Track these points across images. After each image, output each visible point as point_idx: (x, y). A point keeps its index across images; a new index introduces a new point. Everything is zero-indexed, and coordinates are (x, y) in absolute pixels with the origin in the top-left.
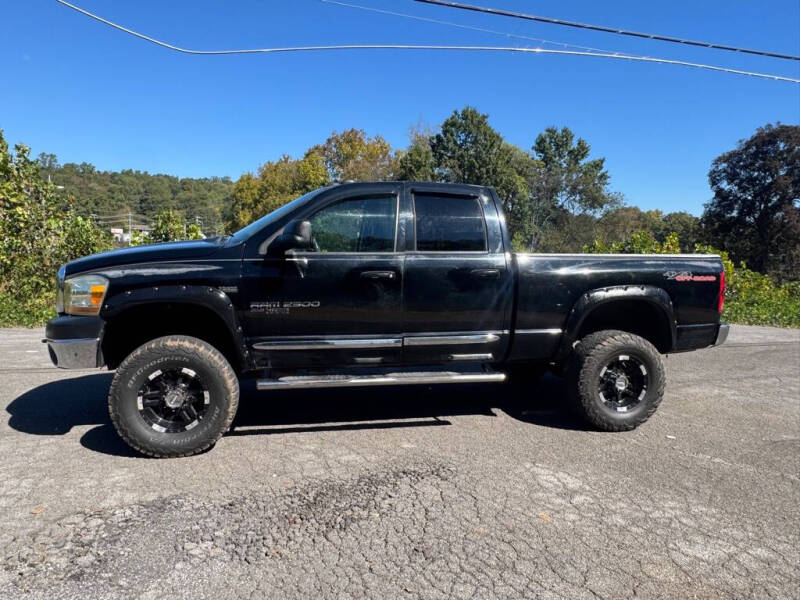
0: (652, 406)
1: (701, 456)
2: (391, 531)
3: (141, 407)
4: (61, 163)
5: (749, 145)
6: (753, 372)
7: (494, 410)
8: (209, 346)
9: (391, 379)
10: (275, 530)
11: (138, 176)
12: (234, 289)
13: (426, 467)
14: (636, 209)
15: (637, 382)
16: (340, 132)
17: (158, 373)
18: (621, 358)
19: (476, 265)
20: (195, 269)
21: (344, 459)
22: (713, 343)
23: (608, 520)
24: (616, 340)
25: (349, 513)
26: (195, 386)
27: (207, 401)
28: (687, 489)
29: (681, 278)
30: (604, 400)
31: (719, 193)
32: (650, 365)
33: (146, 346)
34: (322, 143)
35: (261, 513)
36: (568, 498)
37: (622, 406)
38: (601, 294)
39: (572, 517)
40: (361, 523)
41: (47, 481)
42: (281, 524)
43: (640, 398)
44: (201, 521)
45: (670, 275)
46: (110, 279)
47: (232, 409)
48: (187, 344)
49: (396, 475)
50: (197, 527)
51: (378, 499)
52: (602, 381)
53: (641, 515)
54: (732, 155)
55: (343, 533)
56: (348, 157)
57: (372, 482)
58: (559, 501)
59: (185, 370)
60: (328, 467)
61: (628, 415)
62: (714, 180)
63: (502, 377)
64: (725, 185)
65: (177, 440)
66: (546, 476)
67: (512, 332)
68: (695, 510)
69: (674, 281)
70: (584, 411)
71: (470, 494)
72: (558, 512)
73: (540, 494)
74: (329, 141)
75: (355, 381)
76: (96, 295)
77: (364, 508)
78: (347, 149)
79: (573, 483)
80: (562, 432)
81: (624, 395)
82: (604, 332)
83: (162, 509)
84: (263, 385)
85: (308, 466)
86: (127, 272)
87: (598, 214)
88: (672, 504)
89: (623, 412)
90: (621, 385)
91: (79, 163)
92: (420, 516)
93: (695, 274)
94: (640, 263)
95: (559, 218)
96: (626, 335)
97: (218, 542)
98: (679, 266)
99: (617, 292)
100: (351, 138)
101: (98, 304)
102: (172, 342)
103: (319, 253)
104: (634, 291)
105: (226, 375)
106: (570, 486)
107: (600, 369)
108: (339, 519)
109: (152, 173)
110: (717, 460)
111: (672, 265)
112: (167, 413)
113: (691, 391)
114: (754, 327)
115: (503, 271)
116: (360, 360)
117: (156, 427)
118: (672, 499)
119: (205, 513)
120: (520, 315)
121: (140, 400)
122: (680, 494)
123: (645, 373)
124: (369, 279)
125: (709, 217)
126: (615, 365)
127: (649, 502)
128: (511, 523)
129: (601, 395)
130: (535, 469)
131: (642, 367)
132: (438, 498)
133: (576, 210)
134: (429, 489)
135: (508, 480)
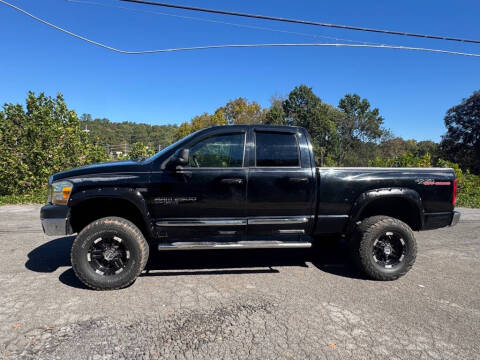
0: (408, 265)
1: (442, 301)
2: (228, 352)
3: (89, 259)
4: (93, 118)
5: (469, 101)
6: (475, 241)
7: (307, 263)
8: (131, 223)
9: (240, 245)
10: (153, 347)
11: (131, 125)
12: (145, 190)
13: (258, 303)
14: (401, 139)
15: (399, 250)
16: (233, 100)
17: (100, 239)
18: (388, 234)
19: (293, 175)
20: (122, 178)
21: (208, 295)
22: (450, 224)
23: (376, 350)
24: (384, 222)
25: (203, 336)
26: (122, 247)
27: (128, 257)
28: (433, 327)
29: (426, 183)
30: (376, 260)
31: (451, 129)
32: (407, 239)
33: (93, 224)
34: (224, 106)
35: (148, 334)
36: (349, 331)
37: (389, 264)
38: (374, 193)
39: (351, 346)
40: (210, 344)
41: (32, 304)
42: (157, 343)
43: (401, 260)
44: (109, 339)
45: (420, 181)
46: (74, 184)
47: (143, 261)
48: (116, 222)
49: (239, 308)
50: (105, 343)
51: (224, 326)
52: (375, 248)
53: (399, 347)
54: (458, 107)
55: (196, 352)
56: (238, 113)
57: (222, 312)
58: (343, 333)
59: (115, 238)
60: (197, 301)
61: (393, 270)
62: (447, 121)
63: (309, 245)
64: (454, 125)
65: (110, 280)
66: (336, 313)
67: (316, 217)
68: (439, 345)
69: (422, 185)
70: (363, 267)
71: (284, 325)
72: (341, 342)
73: (331, 327)
74: (228, 105)
75: (218, 246)
76: (66, 193)
77: (213, 333)
78: (238, 108)
79: (354, 319)
80: (349, 280)
81: (390, 257)
82: (376, 217)
83: (89, 328)
84: (162, 247)
85: (186, 299)
86: (85, 179)
87: (378, 141)
88: (422, 339)
89: (389, 268)
90: (388, 251)
91: (102, 118)
92: (249, 341)
93: (436, 181)
94: (399, 174)
95: (355, 144)
96: (390, 219)
97: (115, 355)
98: (425, 175)
99: (384, 192)
100: (239, 103)
101: (66, 198)
102: (108, 221)
103: (199, 168)
104: (395, 191)
105: (140, 242)
106: (352, 321)
107: (373, 240)
108: (196, 341)
109: (138, 123)
110: (453, 305)
111: (421, 175)
112: (105, 263)
113: (436, 252)
114: (475, 209)
115: (311, 179)
116: (222, 232)
117: (97, 271)
118: (422, 335)
119: (114, 332)
120: (321, 205)
121: (89, 255)
122: (427, 331)
123: (403, 243)
124: (226, 184)
125: (445, 143)
126: (383, 238)
127: (406, 337)
128: (308, 349)
129: (375, 257)
130: (329, 307)
131: (402, 240)
132: (263, 327)
133: (365, 139)
134: (257, 319)
135: (310, 315)
